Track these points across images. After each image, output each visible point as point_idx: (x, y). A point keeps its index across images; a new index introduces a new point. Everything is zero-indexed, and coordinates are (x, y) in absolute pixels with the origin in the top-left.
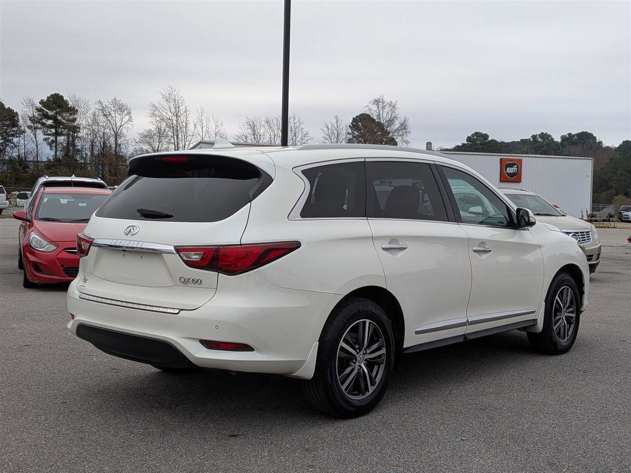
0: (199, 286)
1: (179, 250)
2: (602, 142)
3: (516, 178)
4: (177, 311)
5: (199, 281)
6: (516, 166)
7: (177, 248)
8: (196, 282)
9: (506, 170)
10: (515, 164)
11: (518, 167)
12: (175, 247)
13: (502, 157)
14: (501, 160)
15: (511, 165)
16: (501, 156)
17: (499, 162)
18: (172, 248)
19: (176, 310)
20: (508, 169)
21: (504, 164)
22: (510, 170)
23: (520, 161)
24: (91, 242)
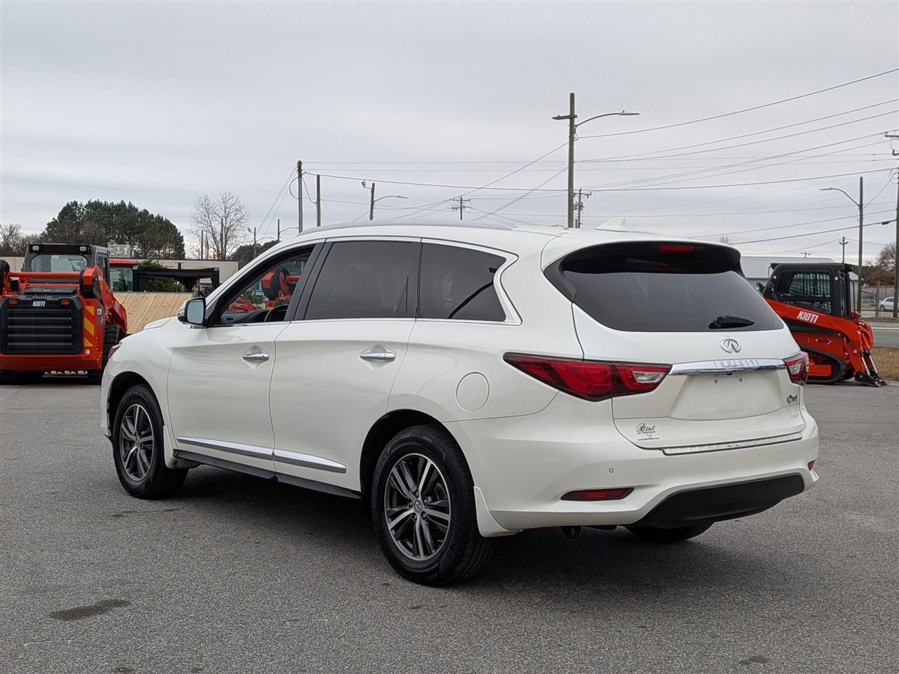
24: (666, 369)
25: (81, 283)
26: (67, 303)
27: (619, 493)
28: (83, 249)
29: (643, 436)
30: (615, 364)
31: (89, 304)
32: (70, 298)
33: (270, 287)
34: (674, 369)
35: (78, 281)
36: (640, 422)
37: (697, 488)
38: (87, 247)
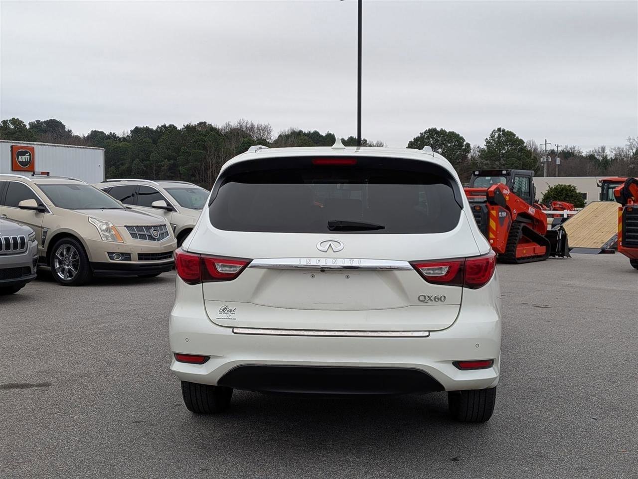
0: (442, 303)
1: (417, 266)
2: (71, 131)
3: (28, 167)
4: (427, 334)
5: (443, 298)
6: (28, 154)
7: (414, 263)
8: (438, 299)
9: (18, 159)
10: (27, 152)
11: (30, 155)
12: (411, 263)
13: (12, 144)
14: (12, 147)
15: (23, 154)
16: (11, 142)
17: (10, 149)
18: (408, 265)
19: (425, 333)
20: (20, 157)
21: (16, 153)
22: (22, 159)
23: (33, 149)
24: (245, 263)
25: (487, 195)
26: (478, 208)
27: (201, 360)
28: (504, 172)
29: (224, 316)
30: (202, 256)
31: (493, 209)
32: (480, 205)
33: (620, 196)
34: (253, 263)
35: (485, 194)
36: (224, 304)
37: (266, 365)
38: (507, 171)
